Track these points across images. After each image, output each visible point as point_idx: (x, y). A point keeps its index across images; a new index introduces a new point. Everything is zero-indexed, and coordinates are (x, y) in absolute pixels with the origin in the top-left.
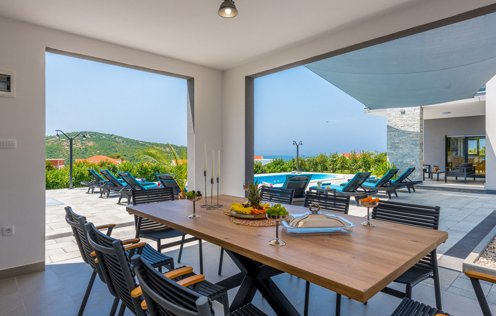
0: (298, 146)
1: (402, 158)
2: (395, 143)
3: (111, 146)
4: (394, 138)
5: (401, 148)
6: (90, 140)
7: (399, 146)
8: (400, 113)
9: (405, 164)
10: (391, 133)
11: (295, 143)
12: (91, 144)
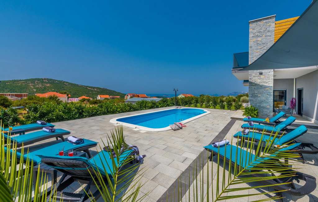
0: (176, 91)
1: (260, 103)
2: (255, 93)
3: (61, 87)
4: (254, 90)
5: (259, 97)
6: (47, 83)
7: (258, 96)
8: (258, 74)
9: (262, 107)
10: (252, 87)
11: (174, 90)
12: (48, 85)
